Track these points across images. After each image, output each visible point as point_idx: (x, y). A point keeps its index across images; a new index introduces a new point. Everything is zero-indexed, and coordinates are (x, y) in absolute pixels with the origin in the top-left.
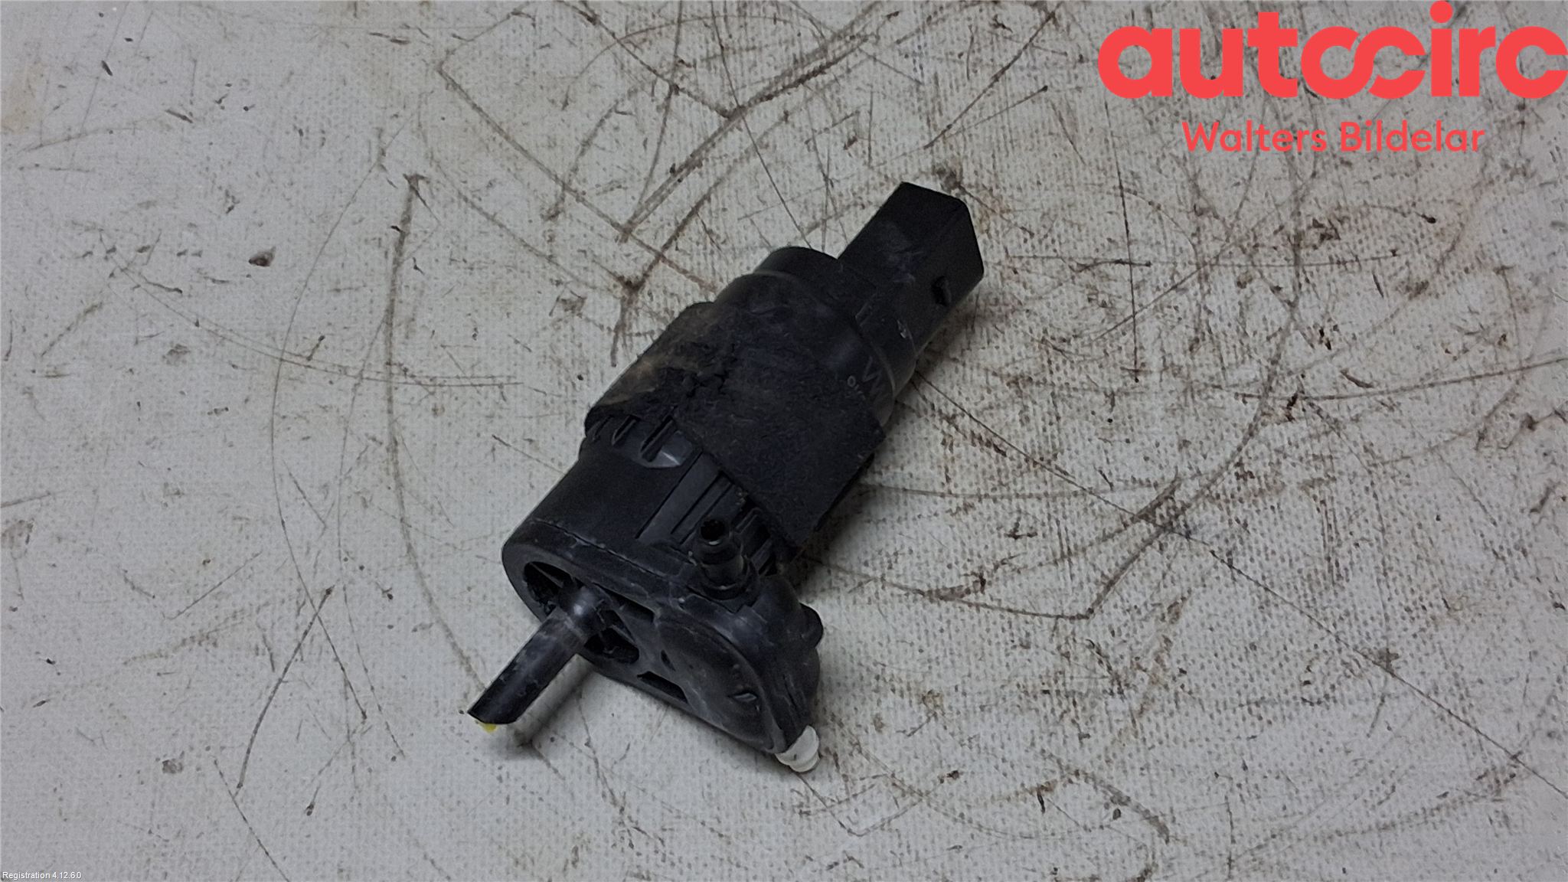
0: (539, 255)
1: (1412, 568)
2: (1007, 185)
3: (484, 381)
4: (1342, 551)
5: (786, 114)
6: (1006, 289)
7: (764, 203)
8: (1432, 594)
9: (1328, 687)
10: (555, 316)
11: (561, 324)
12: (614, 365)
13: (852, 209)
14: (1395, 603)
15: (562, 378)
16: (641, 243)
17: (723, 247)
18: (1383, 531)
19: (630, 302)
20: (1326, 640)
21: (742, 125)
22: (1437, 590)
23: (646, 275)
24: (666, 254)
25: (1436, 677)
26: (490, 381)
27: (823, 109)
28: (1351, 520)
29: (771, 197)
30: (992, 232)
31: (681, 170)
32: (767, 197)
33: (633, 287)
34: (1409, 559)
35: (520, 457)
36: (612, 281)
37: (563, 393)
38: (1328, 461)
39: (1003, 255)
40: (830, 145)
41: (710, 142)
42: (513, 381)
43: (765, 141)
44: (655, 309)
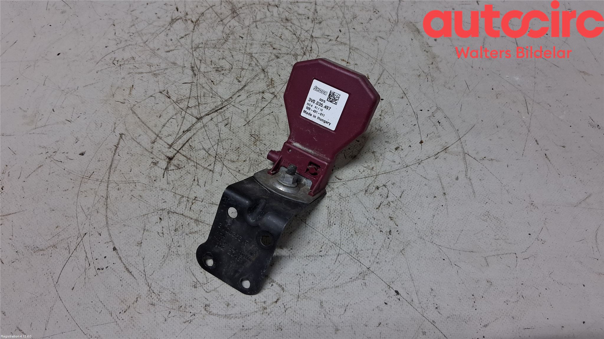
0: (149, 152)
1: (348, 223)
2: (262, 134)
3: (131, 182)
4: (332, 218)
5: (212, 118)
6: (259, 158)
7: (204, 139)
8: (352, 229)
9: (326, 252)
10: (151, 166)
11: (152, 168)
12: (163, 178)
13: (225, 140)
14: (343, 231)
15: (151, 181)
16: (174, 149)
17: (193, 149)
18: (342, 214)
19: (169, 162)
20: (326, 241)
21: (201, 121)
22: (353, 228)
23: (174, 156)
24: (180, 151)
25: (351, 249)
26: (133, 182)
27: (221, 117)
28: (334, 212)
29: (206, 138)
30: (257, 145)
31: (185, 131)
32: (205, 138)
33: (170, 159)
34: (347, 221)
35: (137, 200)
36: (166, 158)
37: (150, 184)
38: (330, 197)
39: (259, 150)
40: (221, 126)
41: (193, 125)
42: (138, 182)
43: (206, 125)
44: (175, 164)
